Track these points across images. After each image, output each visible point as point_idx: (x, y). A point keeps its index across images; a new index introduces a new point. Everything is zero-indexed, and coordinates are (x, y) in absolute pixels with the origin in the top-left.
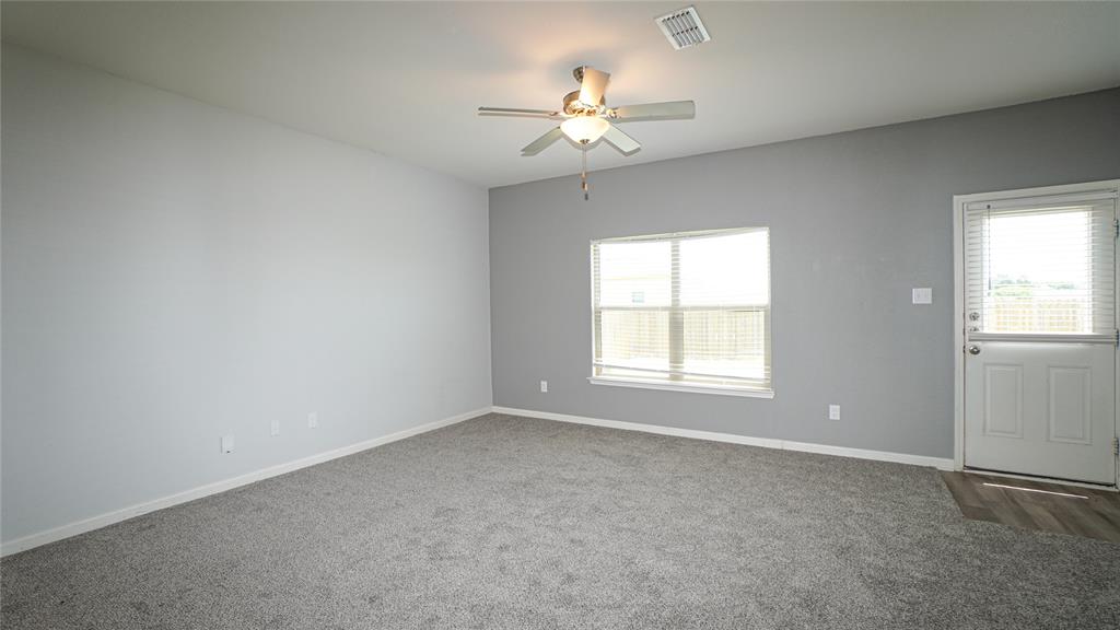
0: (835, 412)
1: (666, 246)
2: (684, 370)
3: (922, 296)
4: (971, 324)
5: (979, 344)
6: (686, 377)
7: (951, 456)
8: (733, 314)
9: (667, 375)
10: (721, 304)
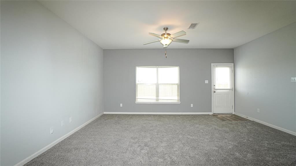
0: (192, 105)
1: (156, 69)
2: (159, 99)
3: (207, 82)
4: (215, 87)
5: (215, 91)
6: (160, 100)
7: (211, 112)
8: (172, 85)
9: (155, 100)
10: (168, 83)
